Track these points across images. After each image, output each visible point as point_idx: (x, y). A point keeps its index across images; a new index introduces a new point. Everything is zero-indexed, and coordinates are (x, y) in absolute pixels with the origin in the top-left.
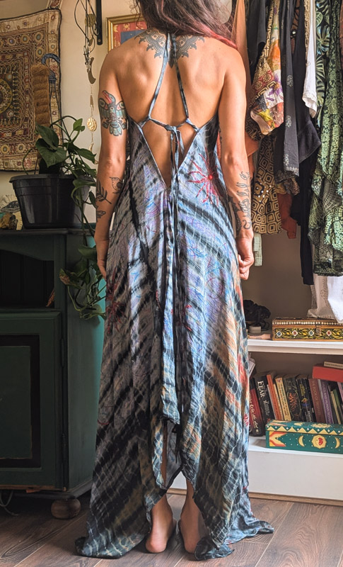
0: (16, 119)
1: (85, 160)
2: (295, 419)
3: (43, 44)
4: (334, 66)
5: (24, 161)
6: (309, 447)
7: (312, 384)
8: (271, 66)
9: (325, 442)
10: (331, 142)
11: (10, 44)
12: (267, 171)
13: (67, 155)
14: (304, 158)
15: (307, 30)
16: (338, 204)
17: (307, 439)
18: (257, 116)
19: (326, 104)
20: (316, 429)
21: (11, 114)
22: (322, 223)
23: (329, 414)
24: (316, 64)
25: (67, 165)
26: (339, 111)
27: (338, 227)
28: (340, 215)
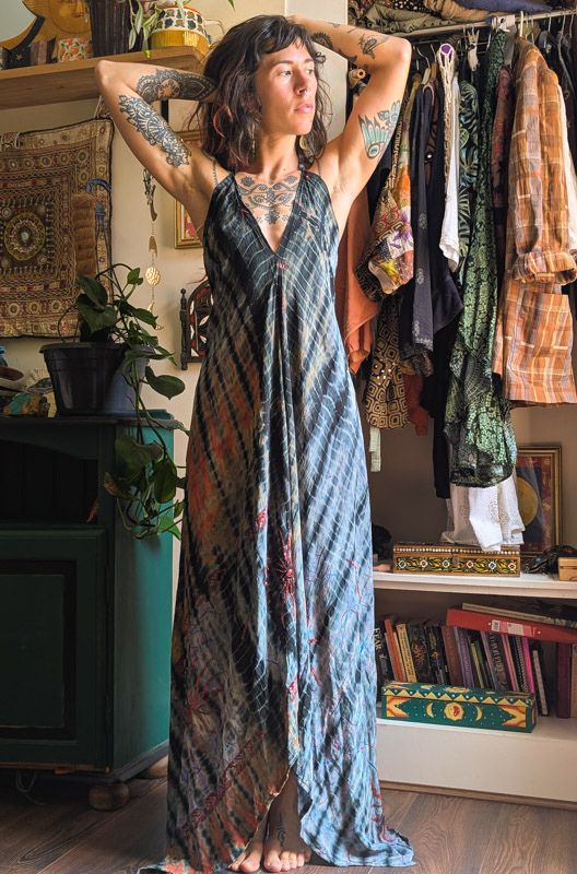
0: (50, 267)
1: (143, 324)
2: (421, 680)
3: (88, 167)
4: (483, 202)
5: (59, 323)
6: (440, 719)
7: (446, 632)
8: (397, 200)
9: (462, 712)
10: (476, 305)
11: (44, 166)
12: (389, 344)
13: (119, 316)
14: (440, 326)
15: (447, 153)
16: (486, 389)
17: (439, 707)
18: (377, 268)
19: (471, 253)
20: (450, 694)
21: (43, 260)
22: (463, 415)
23: (468, 674)
24: (459, 199)
25: (118, 330)
26: (489, 263)
27: (485, 421)
28: (488, 404)
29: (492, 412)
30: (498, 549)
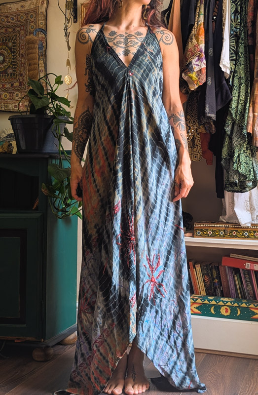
0: (14, 75)
1: (63, 105)
2: (208, 294)
3: (35, 22)
4: (243, 42)
5: (19, 104)
6: (218, 314)
7: (221, 269)
8: (198, 41)
9: (229, 311)
10: (239, 96)
11: (11, 21)
12: (192, 116)
13: (50, 101)
14: (219, 107)
15: (224, 16)
16: (243, 141)
17: (218, 308)
18: (187, 77)
19: (236, 69)
20: (223, 302)
21: (11, 71)
22: (231, 154)
23: (233, 291)
24: (230, 40)
25: (50, 108)
26: (246, 74)
27: (243, 157)
28: (244, 149)
29: (246, 153)
30: (249, 225)
